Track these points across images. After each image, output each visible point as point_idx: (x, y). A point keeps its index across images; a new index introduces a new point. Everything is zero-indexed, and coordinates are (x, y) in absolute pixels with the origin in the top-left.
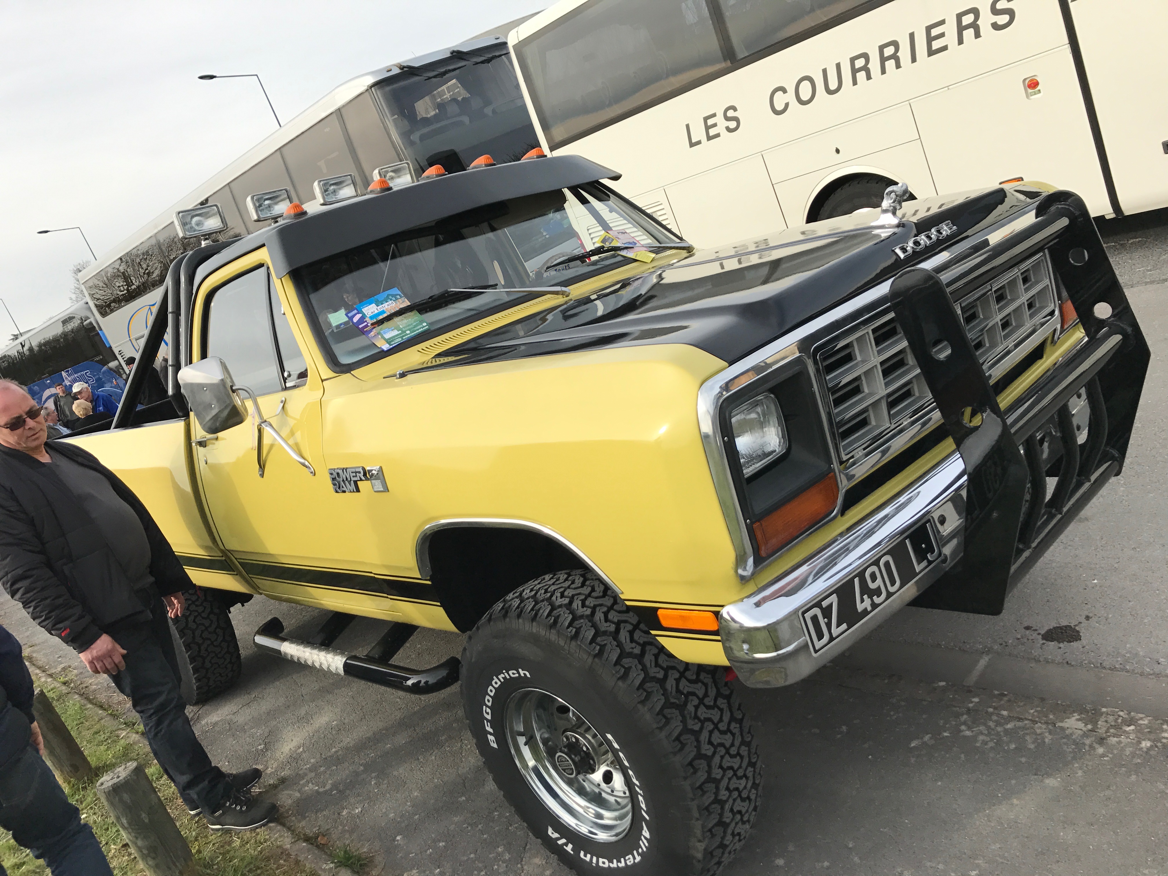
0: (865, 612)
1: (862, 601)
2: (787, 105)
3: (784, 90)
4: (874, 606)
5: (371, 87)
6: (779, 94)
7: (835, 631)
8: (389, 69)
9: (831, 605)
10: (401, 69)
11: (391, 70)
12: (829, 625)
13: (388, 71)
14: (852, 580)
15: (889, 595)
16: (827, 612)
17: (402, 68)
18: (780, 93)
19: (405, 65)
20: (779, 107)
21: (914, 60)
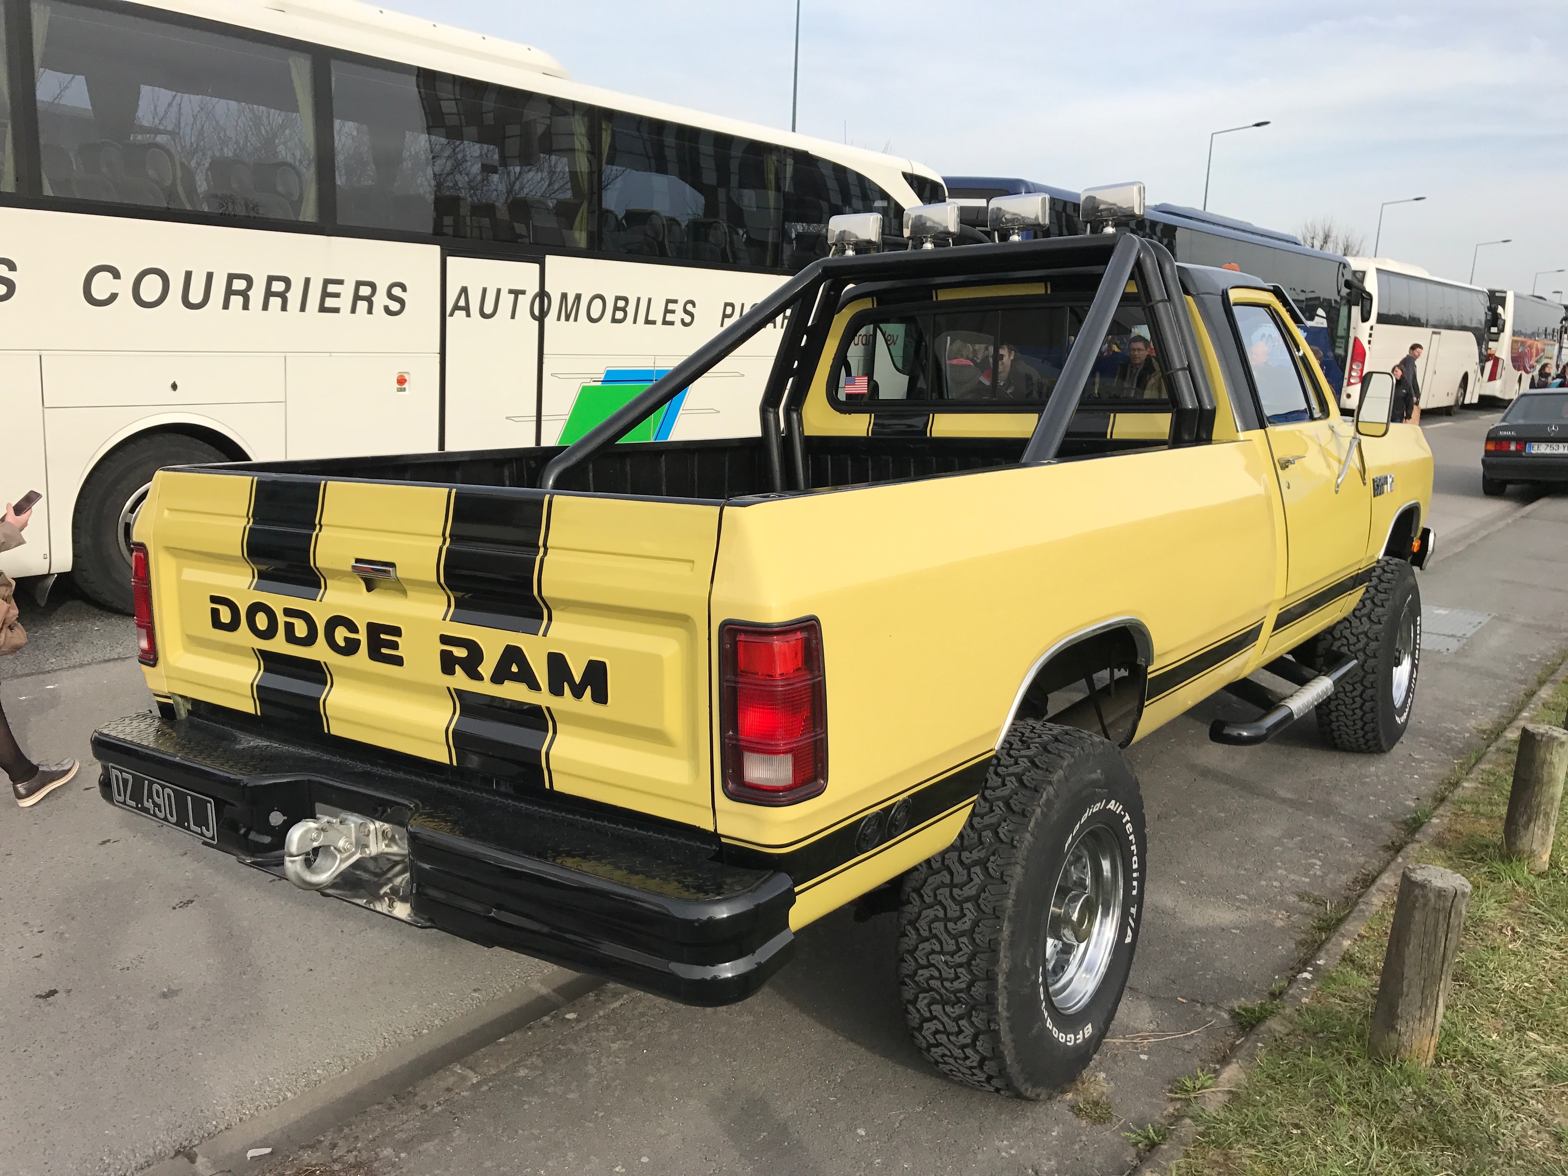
2: (113, 297)
3: (116, 275)
6: (104, 277)
18: (107, 276)
20: (99, 293)
21: (303, 309)
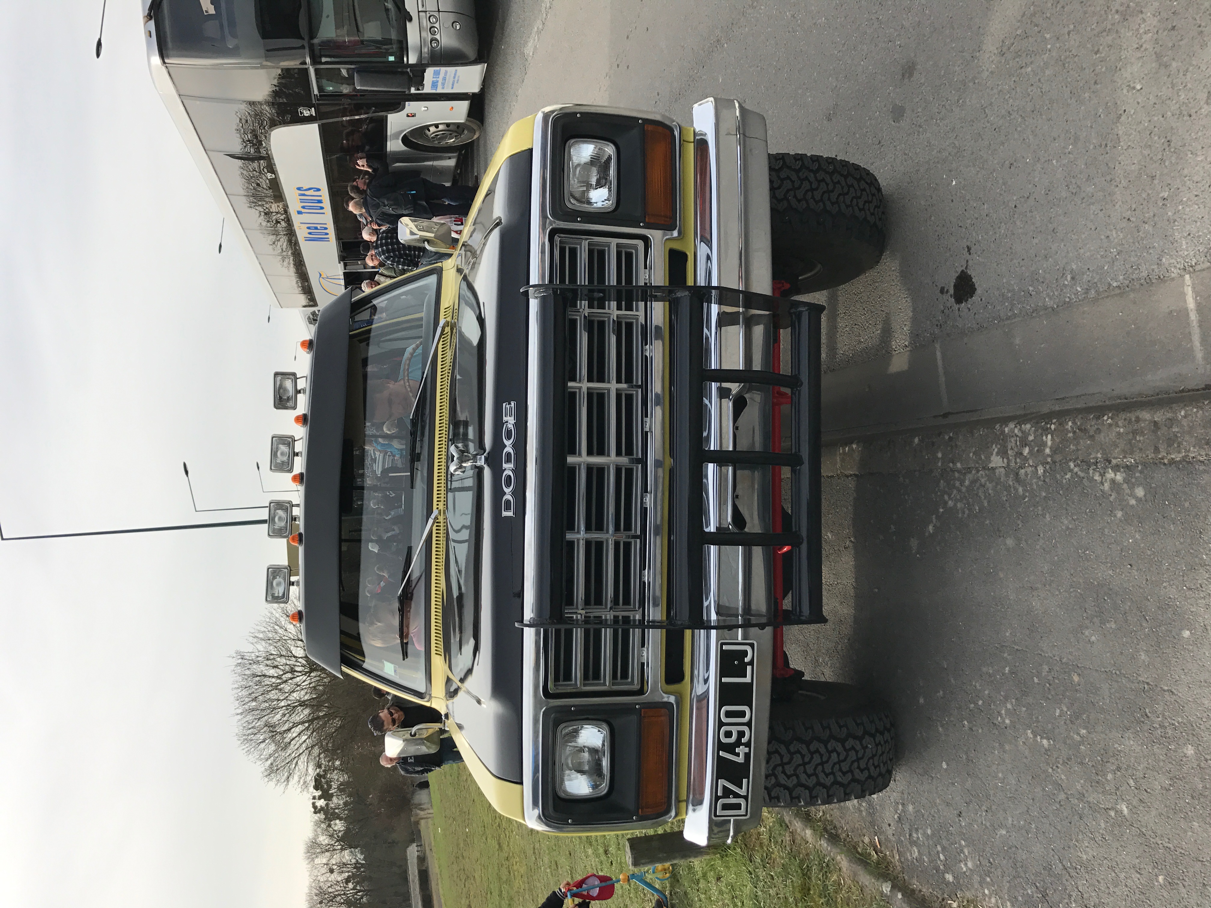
0: (747, 756)
1: (738, 755)
4: (748, 745)
5: (164, 63)
7: (743, 792)
8: (148, 34)
9: (725, 788)
10: (151, 19)
11: (150, 32)
12: (737, 796)
13: (151, 36)
14: (719, 758)
15: (749, 724)
16: (727, 792)
17: (149, 17)
19: (147, 12)
